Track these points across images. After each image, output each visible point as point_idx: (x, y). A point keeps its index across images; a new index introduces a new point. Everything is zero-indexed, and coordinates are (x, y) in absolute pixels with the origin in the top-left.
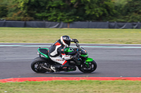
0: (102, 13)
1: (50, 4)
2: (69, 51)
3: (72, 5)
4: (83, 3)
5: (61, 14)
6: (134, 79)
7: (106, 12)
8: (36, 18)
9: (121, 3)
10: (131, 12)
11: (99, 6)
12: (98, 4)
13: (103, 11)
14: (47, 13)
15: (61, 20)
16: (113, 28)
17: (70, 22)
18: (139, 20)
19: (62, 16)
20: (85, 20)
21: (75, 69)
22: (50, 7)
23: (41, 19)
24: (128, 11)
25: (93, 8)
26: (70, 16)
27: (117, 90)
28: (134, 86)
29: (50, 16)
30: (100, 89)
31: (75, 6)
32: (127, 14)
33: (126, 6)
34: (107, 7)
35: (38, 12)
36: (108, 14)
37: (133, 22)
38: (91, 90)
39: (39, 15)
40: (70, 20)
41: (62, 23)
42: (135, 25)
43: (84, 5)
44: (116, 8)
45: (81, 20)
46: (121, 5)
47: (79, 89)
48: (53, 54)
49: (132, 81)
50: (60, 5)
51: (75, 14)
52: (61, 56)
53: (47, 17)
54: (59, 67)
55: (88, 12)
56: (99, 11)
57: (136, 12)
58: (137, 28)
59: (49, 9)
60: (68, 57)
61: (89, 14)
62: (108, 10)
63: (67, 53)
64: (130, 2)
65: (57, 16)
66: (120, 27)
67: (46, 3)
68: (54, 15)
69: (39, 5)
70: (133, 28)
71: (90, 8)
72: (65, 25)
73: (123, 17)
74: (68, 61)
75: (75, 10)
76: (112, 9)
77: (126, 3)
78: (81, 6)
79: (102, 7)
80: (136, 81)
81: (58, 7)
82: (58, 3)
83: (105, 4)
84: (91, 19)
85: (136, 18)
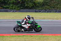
0: (32, 5)
1: (10, 1)
2: (30, 22)
3: (19, 2)
4: (24, 1)
5: (14, 6)
6: (46, 35)
7: (34, 5)
8: (4, 8)
9: (40, 1)
10: (45, 5)
11: (31, 3)
12: (30, 1)
13: (33, 5)
14: (9, 5)
15: (14, 9)
16: (37, 12)
17: (18, 10)
18: (48, 9)
19: (15, 7)
20: (25, 9)
21: (32, 30)
22: (10, 3)
23: (6, 8)
24: (44, 5)
25: (28, 3)
26: (18, 7)
27: (39, 39)
28: (46, 38)
29: (10, 7)
30: (31, 39)
31: (20, 2)
32: (43, 6)
33: (42, 3)
34: (34, 3)
35: (5, 5)
36: (35, 6)
37: (45, 9)
38: (27, 40)
39: (5, 6)
40: (18, 9)
41: (15, 10)
42: (46, 11)
43: (24, 2)
44: (38, 3)
45: (23, 9)
46: (40, 2)
47: (22, 39)
48: (23, 24)
49: (45, 35)
50: (14, 2)
51: (21, 6)
52: (26, 25)
53: (8, 7)
54: (25, 29)
55: (26, 5)
56: (31, 4)
57: (47, 5)
58: (47, 12)
59: (9, 4)
60: (29, 25)
61: (27, 6)
62: (35, 4)
63: (29, 23)
64: (44, 1)
65: (13, 7)
66: (40, 12)
67: (8, 1)
68: (12, 6)
69: (5, 2)
70: (45, 12)
71: (27, 3)
72: (16, 11)
73: (41, 7)
74: (29, 27)
75: (21, 4)
76: (36, 4)
77: (43, 1)
78: (23, 2)
79: (32, 3)
80: (47, 35)
81: (13, 3)
82: (13, 1)
83: (34, 2)
84: (28, 8)
85: (47, 8)
